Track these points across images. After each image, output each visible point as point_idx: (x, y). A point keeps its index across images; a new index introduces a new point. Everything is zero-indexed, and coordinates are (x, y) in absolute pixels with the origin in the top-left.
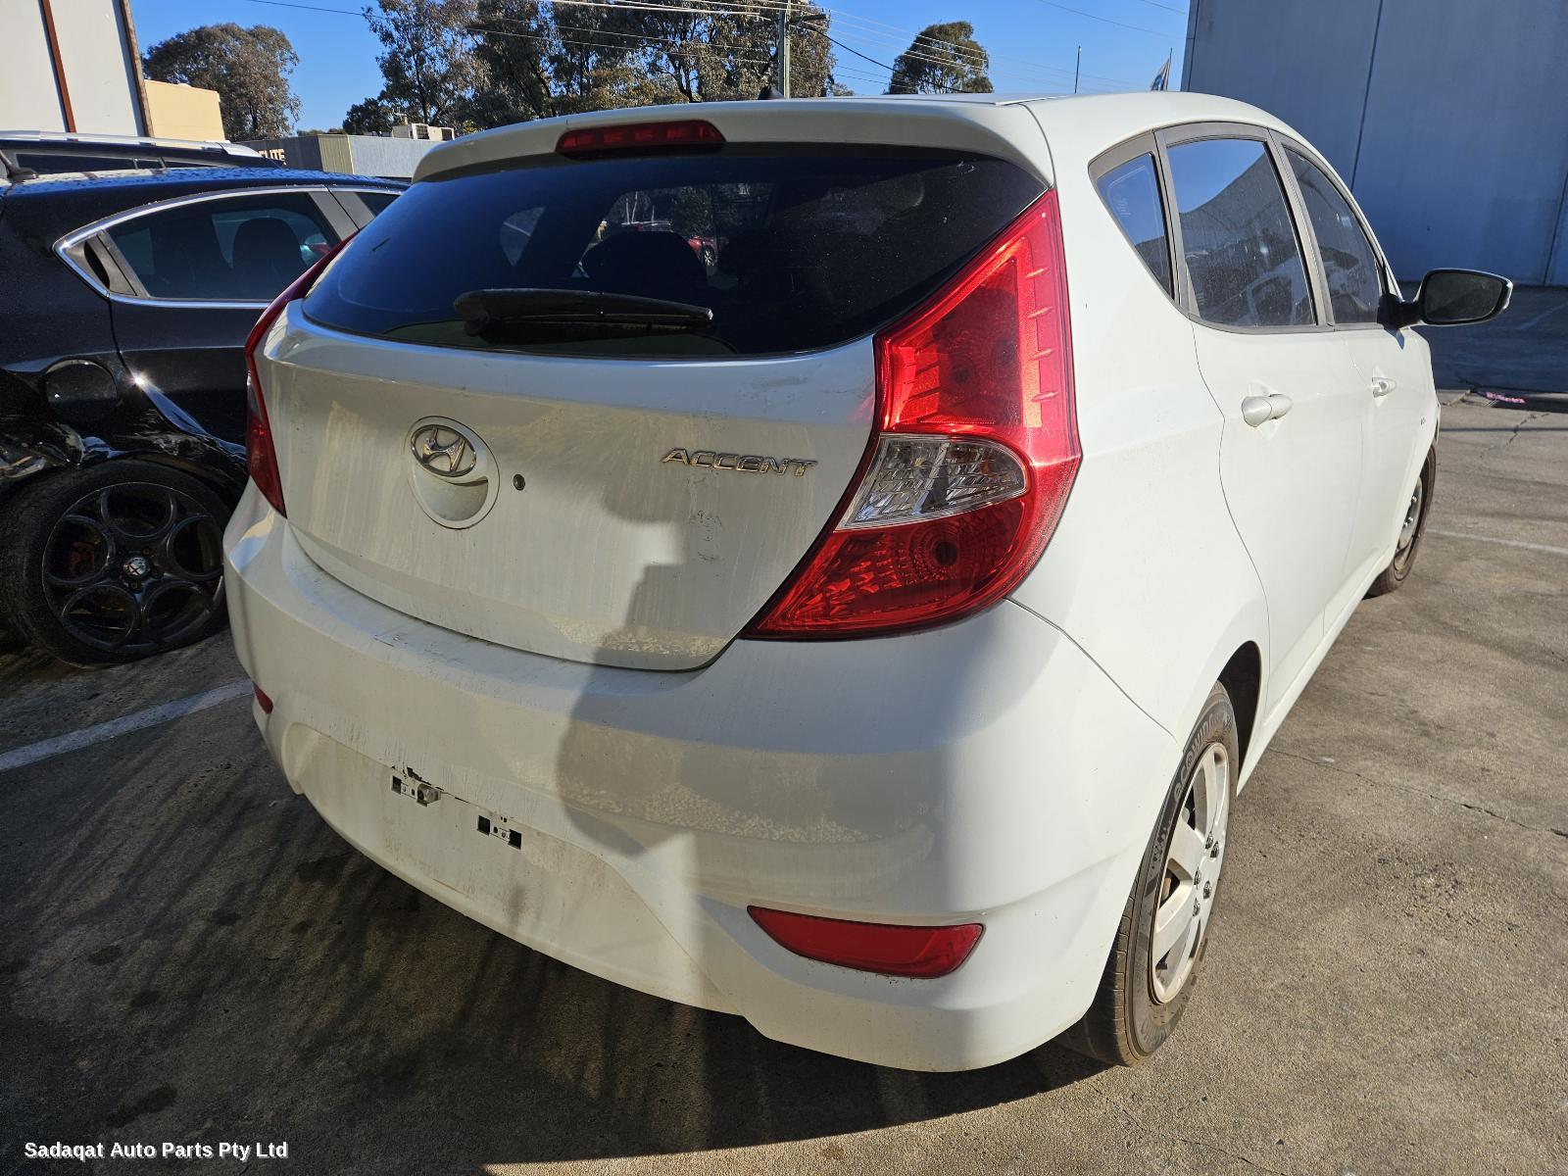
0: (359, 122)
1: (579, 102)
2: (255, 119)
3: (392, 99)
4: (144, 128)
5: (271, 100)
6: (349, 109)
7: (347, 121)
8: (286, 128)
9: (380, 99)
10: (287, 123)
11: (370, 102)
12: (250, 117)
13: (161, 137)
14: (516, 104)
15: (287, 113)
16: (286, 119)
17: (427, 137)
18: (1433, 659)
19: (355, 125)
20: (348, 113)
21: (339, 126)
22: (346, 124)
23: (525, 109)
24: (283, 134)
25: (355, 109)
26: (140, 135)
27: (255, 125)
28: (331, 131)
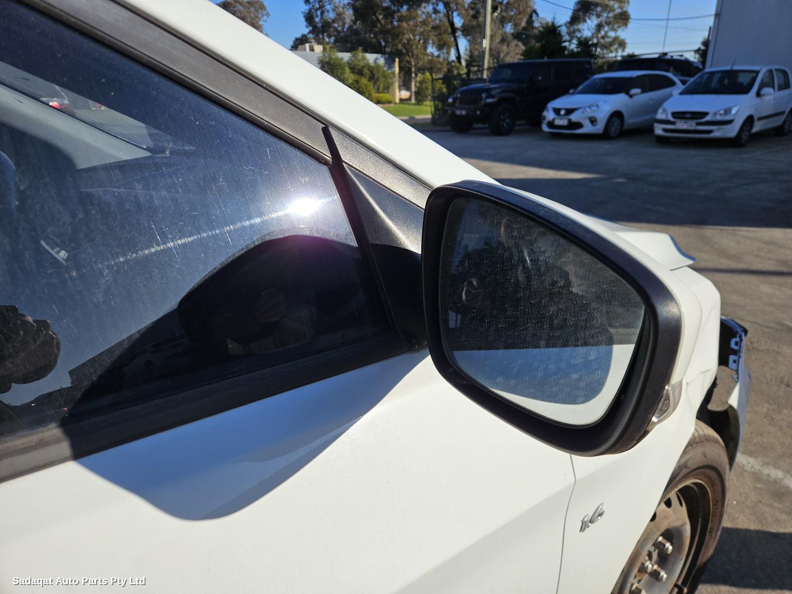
17: (313, 50)
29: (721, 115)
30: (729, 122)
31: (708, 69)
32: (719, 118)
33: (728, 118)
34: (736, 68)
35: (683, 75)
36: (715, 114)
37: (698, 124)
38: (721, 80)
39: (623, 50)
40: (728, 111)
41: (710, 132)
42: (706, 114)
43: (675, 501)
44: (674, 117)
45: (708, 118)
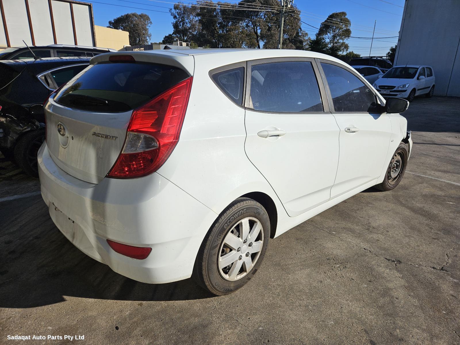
0: (166, 40)
1: (225, 36)
2: (139, 39)
3: (176, 34)
4: (94, 45)
5: (144, 34)
6: (164, 37)
7: (163, 40)
8: (147, 42)
9: (173, 34)
10: (147, 41)
11: (170, 35)
12: (138, 39)
13: (99, 47)
14: (208, 36)
15: (148, 38)
16: (147, 40)
17: (182, 45)
18: (387, 210)
19: (165, 41)
20: (164, 38)
21: (161, 42)
22: (163, 41)
23: (210, 38)
24: (146, 44)
25: (166, 37)
26: (93, 46)
27: (139, 41)
28: (159, 43)
29: (401, 88)
30: (405, 91)
31: (394, 67)
32: (400, 89)
33: (404, 89)
34: (408, 66)
35: (382, 67)
36: (399, 87)
37: (391, 91)
38: (401, 72)
39: (347, 50)
40: (404, 86)
41: (396, 95)
42: (395, 87)
43: (397, 155)
44: (380, 88)
45: (395, 89)
